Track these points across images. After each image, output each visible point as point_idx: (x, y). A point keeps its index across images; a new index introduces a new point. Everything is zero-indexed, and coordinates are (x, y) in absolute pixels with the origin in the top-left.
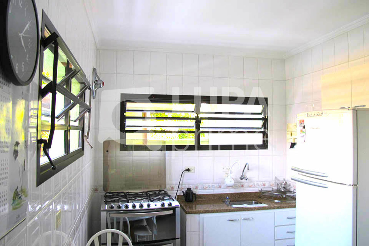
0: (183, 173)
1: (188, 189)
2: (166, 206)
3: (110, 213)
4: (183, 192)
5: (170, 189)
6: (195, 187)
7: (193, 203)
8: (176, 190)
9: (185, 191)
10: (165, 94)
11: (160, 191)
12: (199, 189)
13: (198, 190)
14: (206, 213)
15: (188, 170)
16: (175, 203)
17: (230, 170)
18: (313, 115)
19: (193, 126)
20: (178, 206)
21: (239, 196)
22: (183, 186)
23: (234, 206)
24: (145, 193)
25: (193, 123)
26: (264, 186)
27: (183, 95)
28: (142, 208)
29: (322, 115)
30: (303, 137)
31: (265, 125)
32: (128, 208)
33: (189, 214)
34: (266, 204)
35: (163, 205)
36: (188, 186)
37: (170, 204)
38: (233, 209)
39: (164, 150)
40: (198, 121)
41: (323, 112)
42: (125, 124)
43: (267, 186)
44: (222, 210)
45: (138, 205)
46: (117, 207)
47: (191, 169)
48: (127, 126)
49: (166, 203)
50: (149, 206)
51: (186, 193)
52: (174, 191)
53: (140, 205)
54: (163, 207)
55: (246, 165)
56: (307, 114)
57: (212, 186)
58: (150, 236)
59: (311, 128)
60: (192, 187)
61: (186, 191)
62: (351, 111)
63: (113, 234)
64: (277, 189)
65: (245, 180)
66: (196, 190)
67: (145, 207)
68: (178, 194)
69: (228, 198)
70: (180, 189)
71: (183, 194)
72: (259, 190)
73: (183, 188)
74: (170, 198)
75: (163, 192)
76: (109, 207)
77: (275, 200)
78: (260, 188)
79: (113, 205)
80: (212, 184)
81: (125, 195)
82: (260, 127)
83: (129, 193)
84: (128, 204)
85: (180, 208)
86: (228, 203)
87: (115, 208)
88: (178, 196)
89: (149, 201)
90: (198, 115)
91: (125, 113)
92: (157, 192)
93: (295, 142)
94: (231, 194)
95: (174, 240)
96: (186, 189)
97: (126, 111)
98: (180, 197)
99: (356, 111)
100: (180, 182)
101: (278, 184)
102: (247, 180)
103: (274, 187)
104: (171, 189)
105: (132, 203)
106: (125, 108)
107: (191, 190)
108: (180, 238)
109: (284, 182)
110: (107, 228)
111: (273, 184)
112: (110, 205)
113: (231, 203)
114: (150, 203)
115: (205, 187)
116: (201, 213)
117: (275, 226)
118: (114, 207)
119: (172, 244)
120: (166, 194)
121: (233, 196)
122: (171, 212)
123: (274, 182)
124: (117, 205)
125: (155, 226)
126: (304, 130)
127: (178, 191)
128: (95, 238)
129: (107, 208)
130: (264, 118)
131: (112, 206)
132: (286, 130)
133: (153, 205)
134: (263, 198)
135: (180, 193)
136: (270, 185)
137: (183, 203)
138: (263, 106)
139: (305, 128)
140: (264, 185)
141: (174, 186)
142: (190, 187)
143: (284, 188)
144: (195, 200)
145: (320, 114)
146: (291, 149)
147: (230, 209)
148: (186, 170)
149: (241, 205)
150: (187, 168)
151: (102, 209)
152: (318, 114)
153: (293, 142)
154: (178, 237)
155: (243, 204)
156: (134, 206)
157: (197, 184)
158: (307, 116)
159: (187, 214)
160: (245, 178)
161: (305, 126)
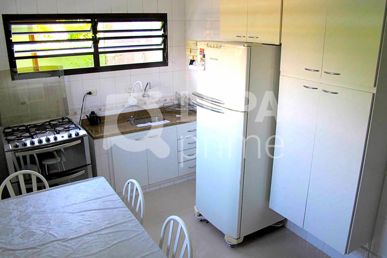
0: (84, 96)
1: (92, 112)
2: (74, 136)
3: (16, 152)
4: (87, 116)
5: (72, 114)
6: (98, 110)
7: (98, 126)
8: (79, 114)
9: (88, 115)
10: (56, 13)
11: (63, 119)
12: (102, 110)
13: (101, 112)
14: (113, 136)
15: (90, 93)
16: (82, 132)
17: (132, 89)
18: (212, 46)
19: (91, 47)
20: (86, 134)
21: (142, 114)
22: (86, 109)
23: (139, 125)
24: (48, 123)
25: (90, 43)
26: (165, 102)
27: (77, 13)
28: (49, 142)
29: (220, 48)
30: (203, 65)
31: (165, 42)
32: (35, 144)
33: (96, 139)
34: (169, 120)
35: (70, 136)
36: (92, 109)
37: (77, 134)
38: (139, 129)
39: (63, 75)
40: (96, 41)
41: (221, 45)
42: (13, 50)
43: (168, 101)
44: (128, 131)
45: (44, 139)
46: (22, 145)
47: (92, 92)
48: (16, 52)
49: (73, 133)
50: (56, 138)
51: (90, 116)
52: (77, 115)
53: (47, 139)
54: (71, 138)
55: (147, 84)
56: (207, 44)
57: (116, 106)
58: (59, 162)
59: (210, 58)
60: (95, 109)
61: (90, 115)
62: (246, 47)
63: (24, 175)
64: (177, 103)
65: (147, 98)
66: (100, 112)
67: (52, 140)
68: (81, 119)
69: (132, 118)
70: (83, 112)
71: (87, 118)
72: (161, 105)
73: (86, 112)
74: (77, 127)
75: (67, 120)
76: (13, 146)
77: (177, 115)
78: (162, 104)
79: (18, 144)
80: (116, 105)
81: (27, 130)
82: (160, 43)
83: (30, 125)
84: (34, 140)
85: (87, 136)
86: (132, 122)
87: (21, 147)
88: (83, 120)
89: (55, 133)
90: (95, 35)
91: (11, 37)
92: (61, 121)
93: (194, 59)
94: (135, 112)
95: (85, 167)
96: (89, 112)
97: (12, 34)
98: (84, 121)
99: (250, 47)
100: (82, 107)
101: (178, 99)
102: (150, 98)
103: (175, 101)
104: (74, 114)
105: (37, 138)
106: (10, 31)
107: (95, 113)
108: (91, 164)
109: (185, 96)
110: (16, 171)
111: (174, 99)
112: (14, 144)
113: (135, 121)
114: (57, 135)
115: (108, 109)
116: (108, 137)
117: (178, 140)
118: (19, 146)
119: (84, 170)
120: (70, 122)
121: (136, 114)
122: (79, 141)
123: (175, 97)
124: (22, 143)
125: (63, 153)
126: (203, 59)
127: (82, 116)
128: (7, 183)
129: (11, 148)
130: (164, 34)
131: (16, 145)
132: (185, 46)
133: (60, 138)
134: (165, 113)
135: (84, 117)
136: (171, 100)
137: (88, 127)
138: (163, 22)
139: (205, 57)
140: (166, 100)
141: (77, 111)
142: (93, 110)
143: (184, 102)
144: (100, 122)
145: (219, 46)
146: (191, 65)
147: (135, 130)
148: (88, 94)
149: (145, 123)
150: (88, 92)
151: (6, 150)
152: (217, 46)
153: (192, 59)
154: (89, 164)
155: (147, 123)
156: (40, 141)
157: (100, 106)
158: (207, 46)
159: (94, 140)
160: (146, 96)
161: (205, 55)
